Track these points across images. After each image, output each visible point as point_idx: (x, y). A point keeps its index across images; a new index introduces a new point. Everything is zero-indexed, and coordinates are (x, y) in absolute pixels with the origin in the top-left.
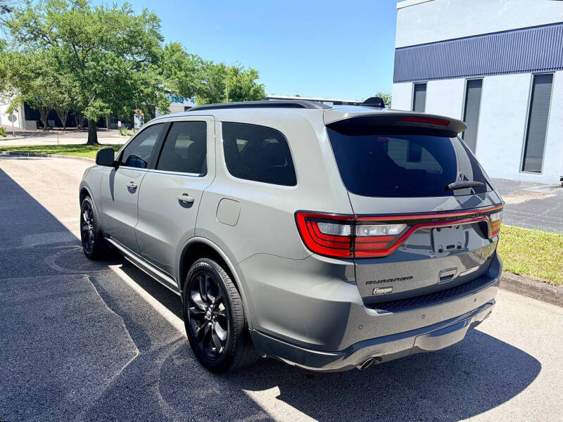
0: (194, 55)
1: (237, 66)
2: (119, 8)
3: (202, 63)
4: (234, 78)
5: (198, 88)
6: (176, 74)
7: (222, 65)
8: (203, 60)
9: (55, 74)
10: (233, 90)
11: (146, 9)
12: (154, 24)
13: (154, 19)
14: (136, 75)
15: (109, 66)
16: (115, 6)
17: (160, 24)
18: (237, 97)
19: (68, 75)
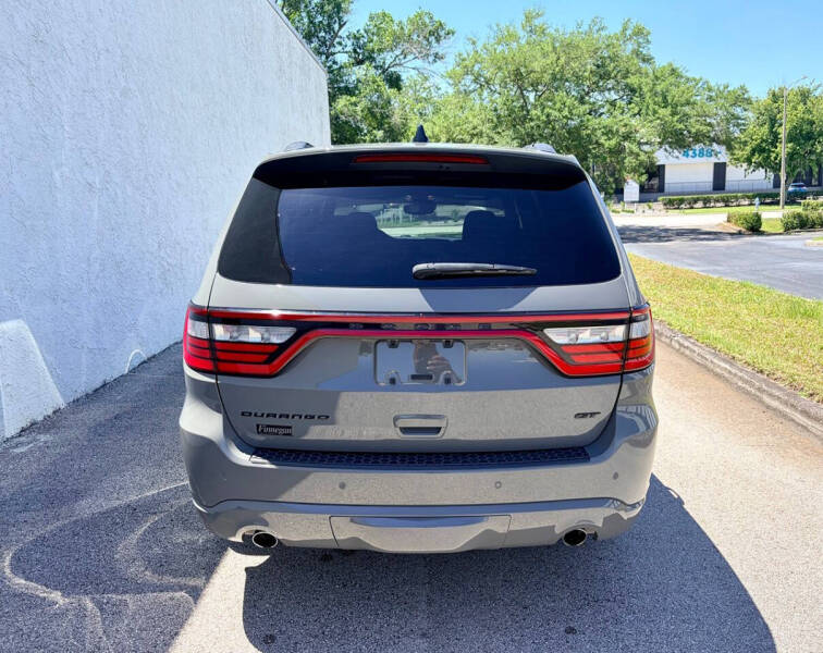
0: (697, 77)
1: (806, 84)
2: (585, 28)
3: (710, 90)
4: (801, 107)
5: (693, 130)
6: (655, 112)
7: (742, 88)
8: (712, 84)
9: (492, 134)
10: (795, 127)
11: (629, 20)
12: (641, 40)
13: (639, 32)
14: (593, 122)
15: (557, 114)
16: (579, 26)
17: (649, 38)
18: (804, 139)
19: (507, 133)
